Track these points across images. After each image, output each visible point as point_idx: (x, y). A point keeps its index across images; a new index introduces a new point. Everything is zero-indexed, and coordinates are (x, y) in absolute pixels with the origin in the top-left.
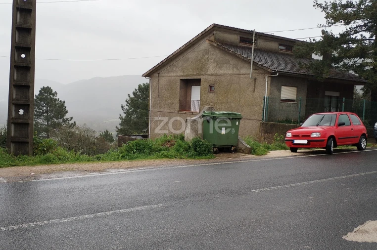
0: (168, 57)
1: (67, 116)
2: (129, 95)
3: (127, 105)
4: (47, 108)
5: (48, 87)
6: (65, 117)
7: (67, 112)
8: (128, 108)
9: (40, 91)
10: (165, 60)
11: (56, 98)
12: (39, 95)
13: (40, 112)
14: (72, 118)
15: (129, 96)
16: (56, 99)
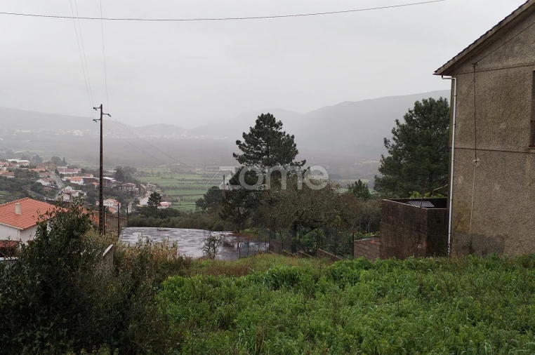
0: (500, 23)
1: (297, 159)
2: (397, 121)
3: (394, 139)
4: (267, 146)
5: (269, 114)
6: (293, 161)
7: (297, 152)
8: (396, 144)
9: (257, 121)
10: (494, 31)
11: (280, 131)
12: (255, 127)
13: (257, 153)
14: (304, 162)
15: (398, 123)
16: (281, 133)
